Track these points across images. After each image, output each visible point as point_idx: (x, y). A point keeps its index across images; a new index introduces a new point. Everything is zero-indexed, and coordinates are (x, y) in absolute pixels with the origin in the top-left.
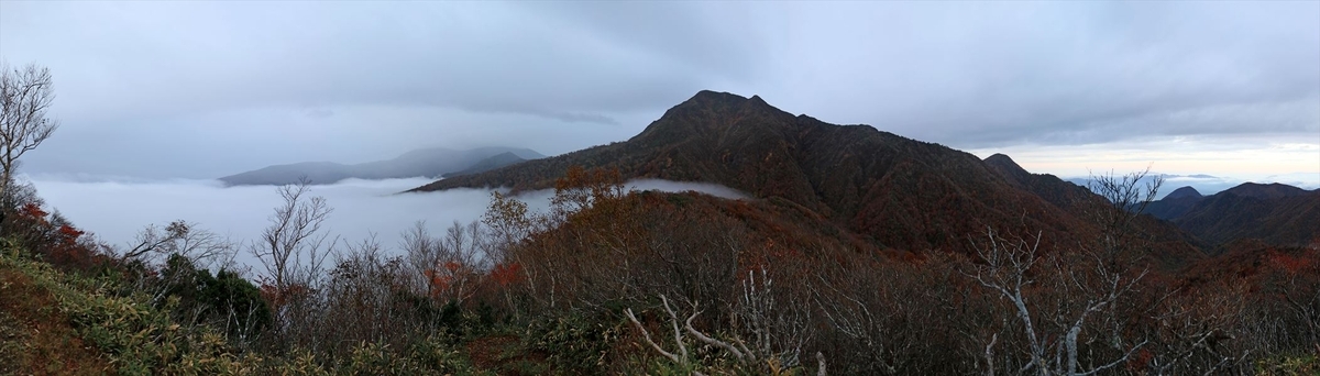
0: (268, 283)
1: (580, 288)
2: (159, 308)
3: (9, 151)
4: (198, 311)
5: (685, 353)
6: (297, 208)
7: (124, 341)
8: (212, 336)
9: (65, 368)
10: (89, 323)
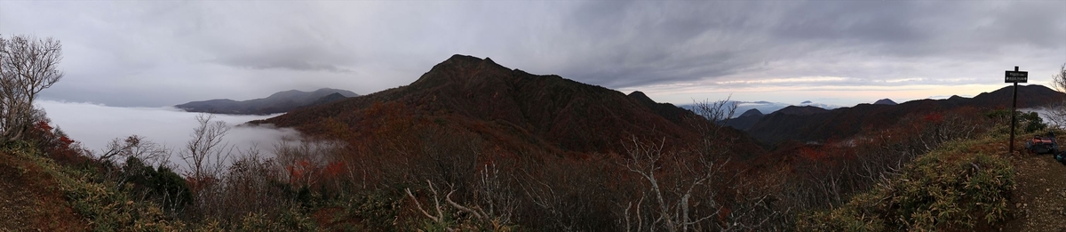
0: (191, 176)
1: (381, 177)
2: (121, 190)
3: (33, 88)
4: (145, 193)
5: (442, 216)
6: (208, 128)
7: (97, 211)
8: (153, 208)
9: (60, 226)
10: (77, 198)
